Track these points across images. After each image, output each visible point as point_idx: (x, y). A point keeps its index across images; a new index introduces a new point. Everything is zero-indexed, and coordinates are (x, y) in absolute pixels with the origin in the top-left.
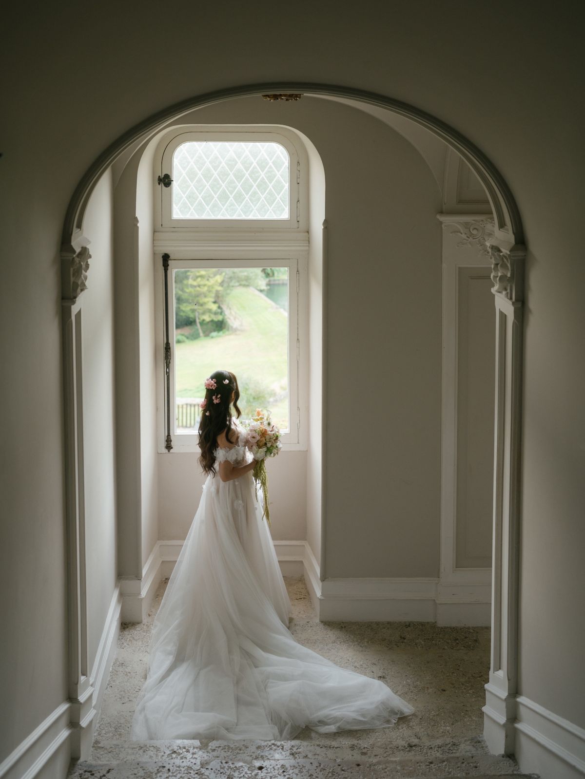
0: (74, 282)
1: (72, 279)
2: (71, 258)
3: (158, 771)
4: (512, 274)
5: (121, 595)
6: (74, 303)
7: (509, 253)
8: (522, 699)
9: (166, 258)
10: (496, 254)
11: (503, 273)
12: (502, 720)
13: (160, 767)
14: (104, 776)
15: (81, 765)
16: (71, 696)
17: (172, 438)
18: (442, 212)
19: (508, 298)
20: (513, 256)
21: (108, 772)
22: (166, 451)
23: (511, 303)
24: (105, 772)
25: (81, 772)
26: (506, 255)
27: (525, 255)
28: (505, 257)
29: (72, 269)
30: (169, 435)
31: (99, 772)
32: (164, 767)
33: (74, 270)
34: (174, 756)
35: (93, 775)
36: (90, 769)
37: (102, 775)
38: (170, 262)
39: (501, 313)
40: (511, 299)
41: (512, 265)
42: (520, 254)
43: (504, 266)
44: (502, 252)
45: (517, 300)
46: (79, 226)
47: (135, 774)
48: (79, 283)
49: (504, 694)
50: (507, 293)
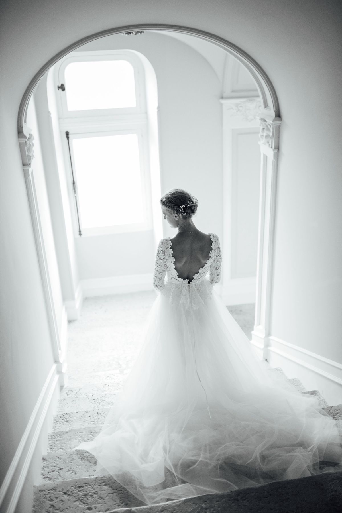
0: (28, 155)
1: (27, 154)
2: (25, 141)
3: (104, 387)
4: (273, 134)
5: (66, 308)
6: (30, 167)
7: (272, 122)
8: (272, 338)
9: (67, 134)
10: (263, 123)
11: (267, 133)
12: (262, 346)
13: (104, 385)
14: (78, 392)
15: (66, 388)
16: (56, 361)
17: (81, 230)
18: (222, 98)
19: (270, 147)
20: (274, 124)
21: (80, 390)
22: (79, 236)
23: (272, 150)
24: (78, 390)
25: (66, 392)
26: (270, 124)
27: (281, 123)
28: (269, 125)
29: (26, 148)
30: (79, 229)
31: (75, 391)
32: (106, 385)
33: (27, 148)
34: (108, 378)
35: (72, 392)
36: (71, 390)
37: (77, 392)
38: (70, 136)
39: (264, 155)
40: (272, 147)
41: (273, 129)
42: (278, 123)
43: (268, 129)
44: (267, 122)
45: (275, 148)
46: (25, 122)
47: (93, 389)
48: (31, 155)
49: (263, 336)
50: (270, 145)
